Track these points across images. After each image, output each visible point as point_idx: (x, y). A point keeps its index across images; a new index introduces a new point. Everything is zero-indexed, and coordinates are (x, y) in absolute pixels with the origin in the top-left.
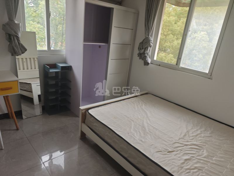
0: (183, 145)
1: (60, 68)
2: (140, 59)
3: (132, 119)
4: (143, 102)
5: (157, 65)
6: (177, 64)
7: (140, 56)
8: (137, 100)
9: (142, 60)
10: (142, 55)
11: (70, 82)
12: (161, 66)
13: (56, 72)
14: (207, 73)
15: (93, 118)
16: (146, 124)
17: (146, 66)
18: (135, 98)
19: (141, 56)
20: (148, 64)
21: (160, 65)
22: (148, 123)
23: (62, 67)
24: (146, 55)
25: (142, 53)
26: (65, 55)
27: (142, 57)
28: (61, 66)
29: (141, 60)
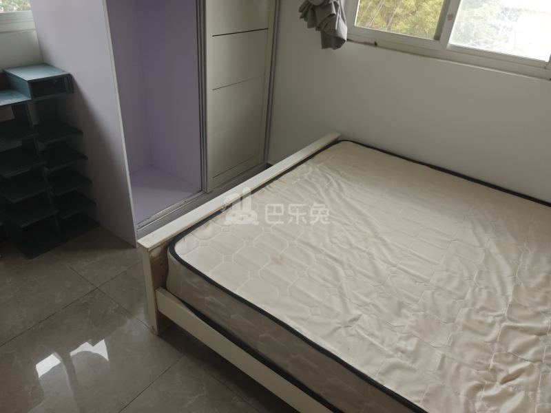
0: (532, 334)
1: (27, 88)
2: (310, 26)
3: (334, 255)
4: (339, 173)
5: (365, 43)
6: (437, 38)
7: (309, 14)
8: (317, 170)
9: (318, 28)
10: (318, 12)
11: (80, 133)
12: (380, 47)
13: (14, 106)
14: (543, 62)
15: (197, 279)
16: (382, 267)
17: (330, 50)
18: (309, 162)
19: (314, 17)
20: (339, 42)
21: (376, 44)
22: (387, 262)
23: (33, 83)
24: (334, 12)
25: (316, 4)
26: (35, 33)
27: (319, 21)
28: (29, 82)
29: (314, 29)
